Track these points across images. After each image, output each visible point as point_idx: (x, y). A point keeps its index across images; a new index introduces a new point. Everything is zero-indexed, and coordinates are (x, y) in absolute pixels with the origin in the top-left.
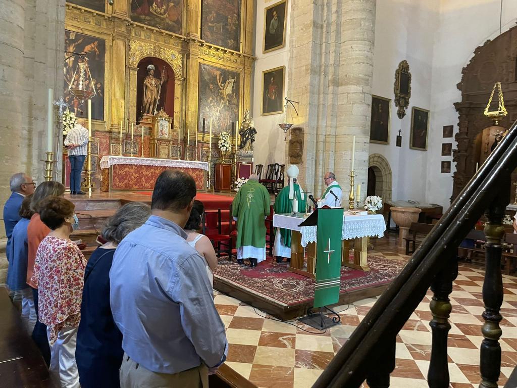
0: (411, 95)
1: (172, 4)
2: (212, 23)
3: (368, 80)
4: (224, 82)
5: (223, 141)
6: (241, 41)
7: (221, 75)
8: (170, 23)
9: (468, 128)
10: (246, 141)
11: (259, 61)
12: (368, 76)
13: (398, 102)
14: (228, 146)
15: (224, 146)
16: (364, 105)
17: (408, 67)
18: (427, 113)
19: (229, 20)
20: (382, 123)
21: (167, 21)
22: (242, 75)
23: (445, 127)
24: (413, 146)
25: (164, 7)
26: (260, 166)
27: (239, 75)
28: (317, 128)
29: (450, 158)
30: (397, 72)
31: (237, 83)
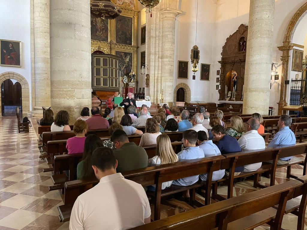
0: (200, 59)
1: (105, 31)
2: (120, 35)
3: (171, 56)
4: (126, 57)
5: (125, 79)
6: (133, 41)
7: (124, 54)
8: (104, 38)
9: (223, 71)
10: (132, 79)
11: (140, 48)
12: (171, 55)
13: (193, 62)
14: (127, 81)
15: (125, 81)
16: (170, 66)
17: (197, 48)
18: (209, 65)
19: (127, 34)
20: (184, 71)
21: (103, 37)
22: (133, 54)
23: (217, 71)
24: (201, 79)
25: (101, 32)
26: (140, 88)
27: (132, 53)
28: (154, 74)
29: (218, 84)
30: (192, 50)
31: (131, 57)
